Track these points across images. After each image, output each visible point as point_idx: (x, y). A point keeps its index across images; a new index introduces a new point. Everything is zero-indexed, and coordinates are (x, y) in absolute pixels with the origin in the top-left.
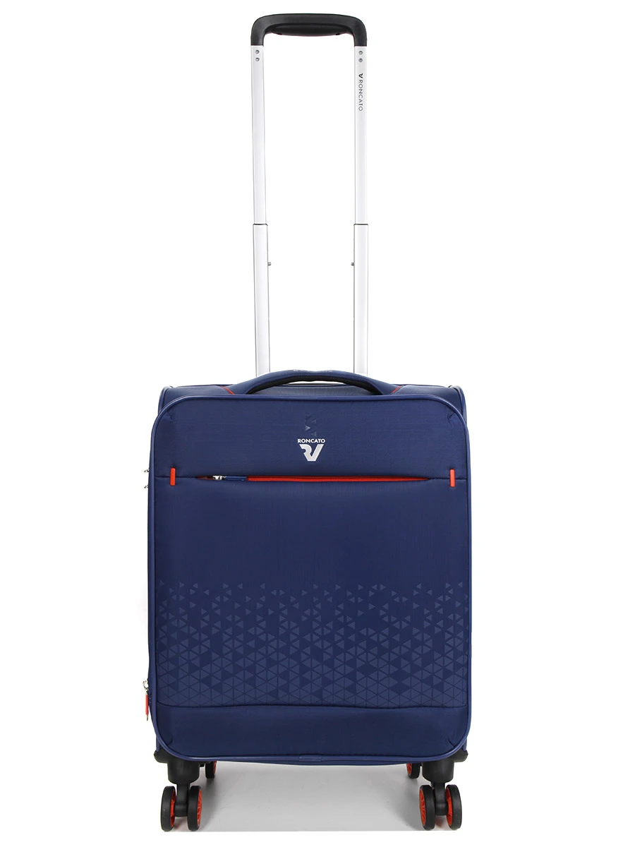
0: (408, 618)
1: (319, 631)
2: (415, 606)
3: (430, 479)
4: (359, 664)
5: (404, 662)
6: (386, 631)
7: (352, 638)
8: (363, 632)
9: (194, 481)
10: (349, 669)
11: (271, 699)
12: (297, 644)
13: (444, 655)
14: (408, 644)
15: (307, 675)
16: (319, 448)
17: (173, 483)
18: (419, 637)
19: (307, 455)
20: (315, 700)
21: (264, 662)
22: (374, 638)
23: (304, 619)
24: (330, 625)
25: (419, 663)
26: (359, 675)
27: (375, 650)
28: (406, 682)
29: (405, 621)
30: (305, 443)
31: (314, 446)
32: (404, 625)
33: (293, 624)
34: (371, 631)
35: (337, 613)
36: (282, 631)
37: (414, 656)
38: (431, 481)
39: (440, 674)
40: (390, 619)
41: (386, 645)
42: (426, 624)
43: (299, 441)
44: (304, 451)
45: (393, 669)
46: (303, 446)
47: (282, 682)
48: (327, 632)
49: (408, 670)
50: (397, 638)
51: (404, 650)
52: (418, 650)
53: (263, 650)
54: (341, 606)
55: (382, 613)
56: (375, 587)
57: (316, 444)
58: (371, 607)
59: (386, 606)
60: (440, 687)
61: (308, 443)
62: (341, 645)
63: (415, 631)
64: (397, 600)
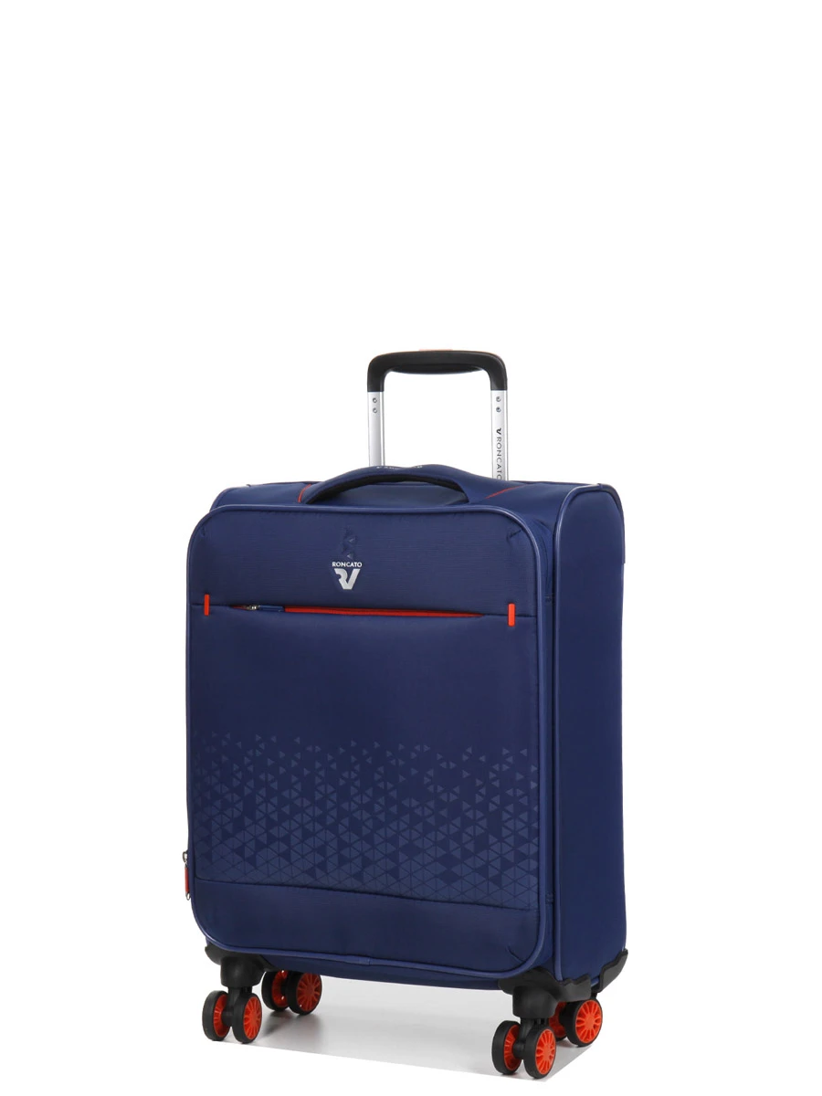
0: (457, 790)
1: (357, 799)
2: (465, 774)
3: (484, 614)
4: (402, 842)
5: (453, 845)
6: (431, 804)
7: (394, 809)
8: (406, 803)
9: (228, 609)
10: (391, 848)
11: (308, 880)
12: (334, 813)
13: (501, 840)
14: (457, 821)
15: (345, 852)
16: (355, 572)
17: (207, 612)
18: (470, 814)
19: (342, 581)
20: (355, 884)
21: (299, 833)
22: (418, 812)
23: (342, 782)
24: (370, 792)
25: (470, 847)
26: (402, 857)
27: (419, 827)
28: (456, 870)
29: (454, 793)
30: (340, 567)
31: (349, 571)
32: (453, 798)
33: (330, 789)
34: (414, 803)
35: (377, 777)
36: (318, 796)
37: (465, 838)
38: (487, 617)
39: (497, 864)
40: (436, 789)
41: (431, 821)
42: (478, 799)
43: (334, 564)
44: (339, 576)
45: (441, 852)
46: (338, 571)
47: (320, 859)
48: (366, 800)
49: (457, 854)
50: (444, 813)
51: (453, 830)
52: (470, 830)
53: (298, 817)
54: (381, 769)
55: (426, 780)
56: (418, 748)
57: (352, 568)
58: (414, 772)
59: (431, 773)
60: (497, 881)
61: (343, 567)
62: (382, 817)
63: (465, 806)
64: (444, 765)
